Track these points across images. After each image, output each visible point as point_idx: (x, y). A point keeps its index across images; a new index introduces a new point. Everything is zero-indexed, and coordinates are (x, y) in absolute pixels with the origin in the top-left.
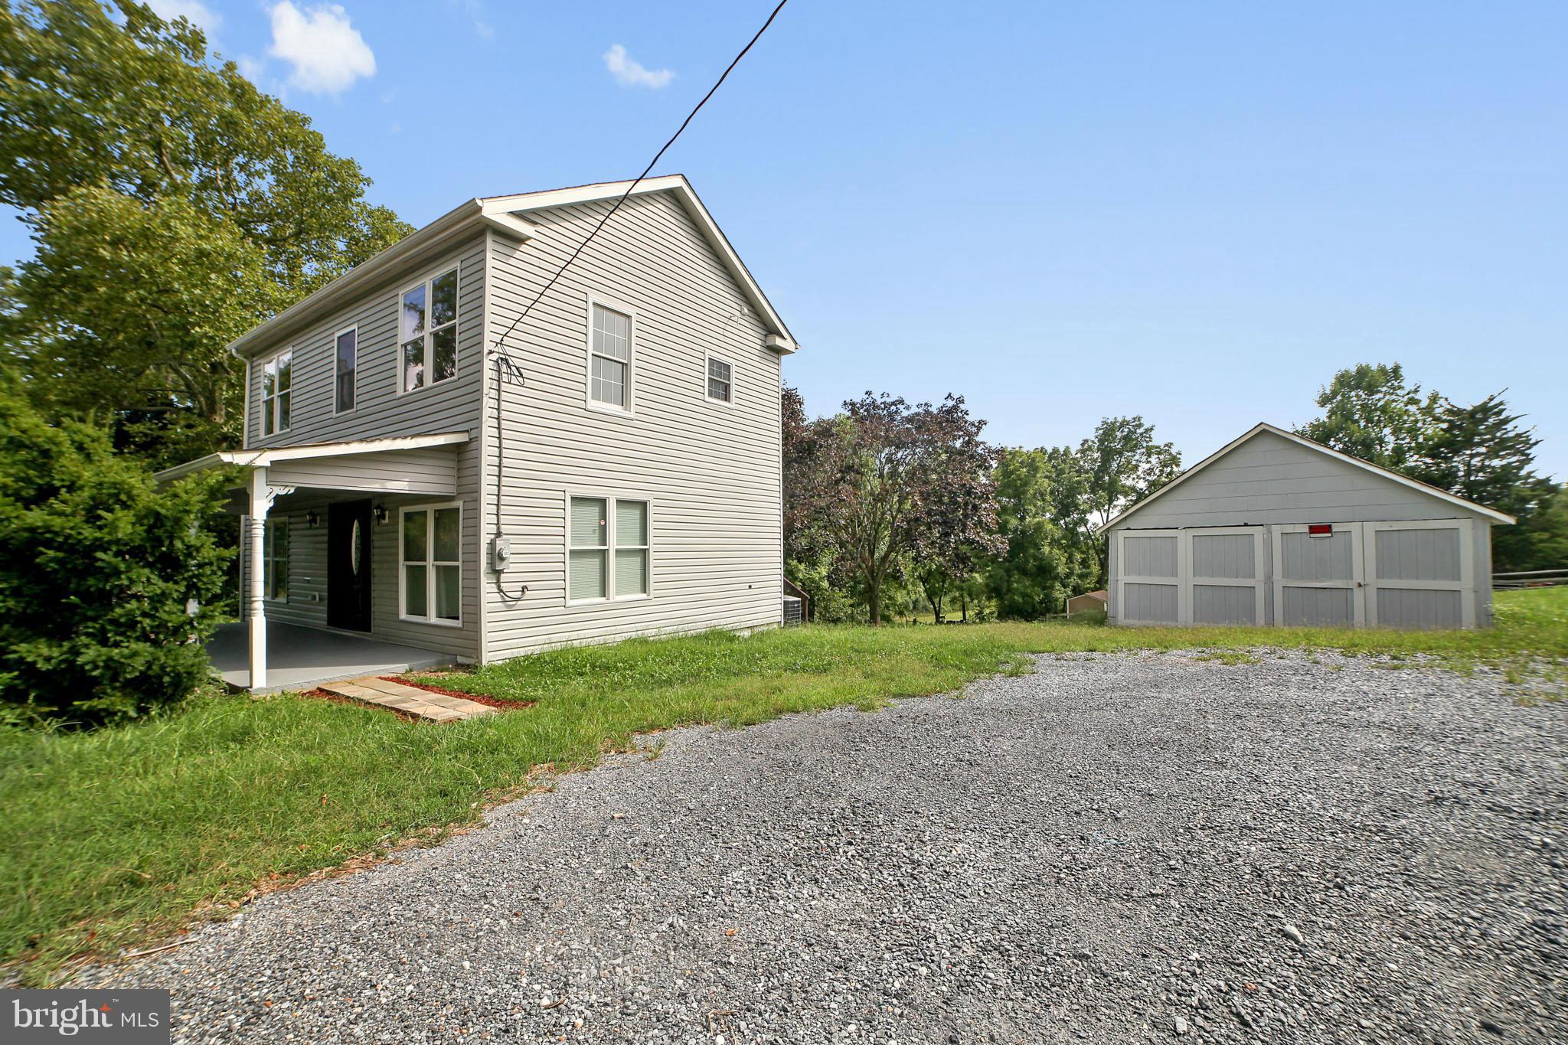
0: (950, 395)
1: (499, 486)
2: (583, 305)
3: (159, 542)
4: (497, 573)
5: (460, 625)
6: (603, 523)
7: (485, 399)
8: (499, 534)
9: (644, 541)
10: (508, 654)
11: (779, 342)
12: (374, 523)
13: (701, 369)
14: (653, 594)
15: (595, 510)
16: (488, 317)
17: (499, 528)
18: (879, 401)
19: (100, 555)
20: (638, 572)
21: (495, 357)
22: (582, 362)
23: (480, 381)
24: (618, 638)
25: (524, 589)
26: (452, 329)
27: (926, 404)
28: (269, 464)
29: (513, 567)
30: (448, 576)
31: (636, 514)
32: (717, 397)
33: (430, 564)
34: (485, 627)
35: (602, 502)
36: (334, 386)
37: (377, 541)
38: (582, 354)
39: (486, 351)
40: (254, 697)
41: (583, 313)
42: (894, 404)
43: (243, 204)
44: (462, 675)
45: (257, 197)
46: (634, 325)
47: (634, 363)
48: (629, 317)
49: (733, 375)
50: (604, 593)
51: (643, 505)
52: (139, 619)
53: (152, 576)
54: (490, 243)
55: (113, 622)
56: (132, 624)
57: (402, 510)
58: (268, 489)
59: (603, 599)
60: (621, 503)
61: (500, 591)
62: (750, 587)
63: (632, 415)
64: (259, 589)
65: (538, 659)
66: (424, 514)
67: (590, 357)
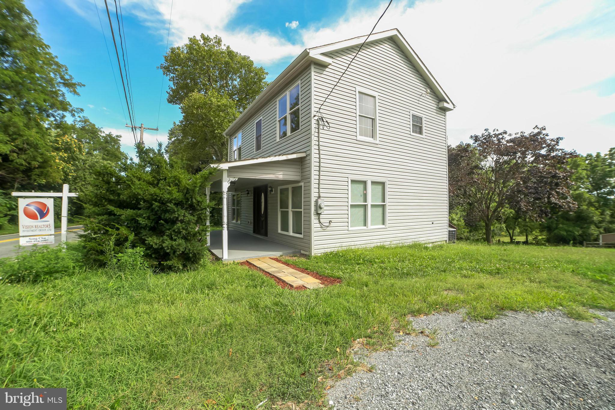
0: (536, 126)
1: (319, 175)
2: (354, 93)
3: (188, 200)
4: (318, 214)
5: (302, 237)
6: (365, 192)
7: (313, 136)
8: (319, 197)
9: (384, 201)
10: (323, 251)
11: (446, 105)
12: (269, 193)
13: (409, 120)
14: (388, 225)
15: (361, 186)
16: (313, 101)
17: (319, 194)
18: (492, 133)
19: (169, 204)
20: (381, 215)
21: (316, 118)
22: (354, 119)
23: (310, 129)
24: (372, 245)
25: (330, 222)
26: (298, 109)
27: (522, 132)
28: (228, 168)
29: (326, 212)
30: (297, 216)
31: (380, 187)
32: (416, 132)
33: (290, 210)
34: (313, 239)
35: (365, 183)
36: (255, 142)
37: (269, 201)
38: (354, 115)
39: (312, 116)
40: (224, 263)
41: (354, 96)
42: (500, 134)
43: (230, 90)
44: (303, 260)
45: (234, 87)
46: (377, 101)
47: (378, 118)
48: (374, 97)
49: (424, 122)
50: (365, 224)
51: (383, 184)
52: (181, 230)
53: (186, 213)
54: (313, 69)
55: (174, 231)
56: (180, 232)
57: (279, 188)
58: (228, 179)
59: (365, 228)
60: (373, 183)
61: (320, 222)
62: (433, 223)
63: (378, 142)
64: (225, 220)
65: (336, 254)
66: (287, 189)
67: (358, 117)
